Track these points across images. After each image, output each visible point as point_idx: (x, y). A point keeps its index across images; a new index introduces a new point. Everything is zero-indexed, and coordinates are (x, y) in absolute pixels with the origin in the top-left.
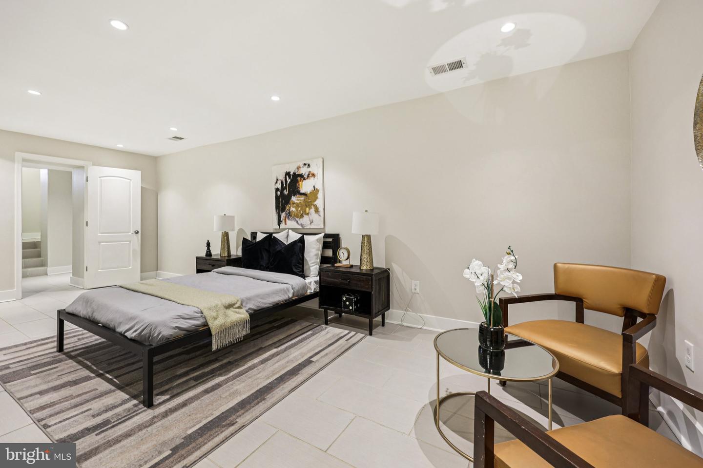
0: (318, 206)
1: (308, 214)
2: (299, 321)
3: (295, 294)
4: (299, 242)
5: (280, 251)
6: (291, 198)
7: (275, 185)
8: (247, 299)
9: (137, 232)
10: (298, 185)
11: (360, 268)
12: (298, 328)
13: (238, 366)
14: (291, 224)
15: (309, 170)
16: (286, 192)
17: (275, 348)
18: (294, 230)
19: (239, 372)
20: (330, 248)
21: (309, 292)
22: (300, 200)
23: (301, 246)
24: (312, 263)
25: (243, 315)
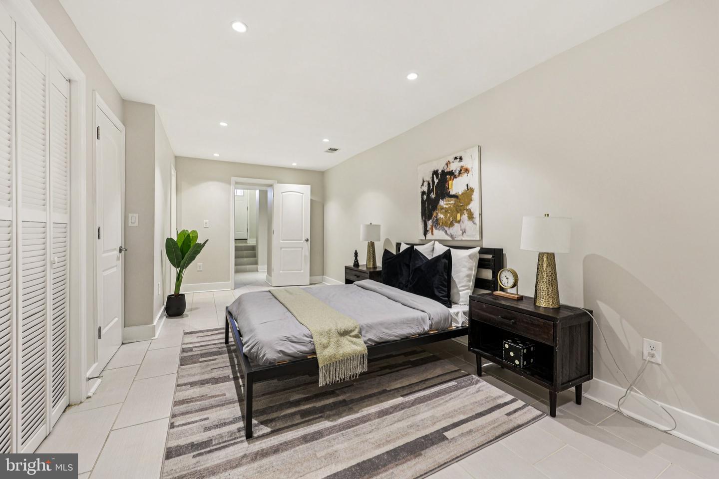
0: (472, 211)
1: (459, 222)
2: (442, 361)
3: (433, 327)
4: (443, 258)
5: (419, 268)
6: (438, 202)
7: (421, 188)
8: (368, 326)
9: (307, 240)
10: (447, 185)
11: (535, 304)
12: (438, 371)
13: (351, 411)
14: (439, 234)
15: (461, 164)
16: (433, 196)
17: (402, 396)
18: (441, 241)
19: (349, 421)
20: (490, 269)
21: (454, 326)
22: (449, 204)
23: (445, 263)
24: (462, 286)
25: (359, 347)
